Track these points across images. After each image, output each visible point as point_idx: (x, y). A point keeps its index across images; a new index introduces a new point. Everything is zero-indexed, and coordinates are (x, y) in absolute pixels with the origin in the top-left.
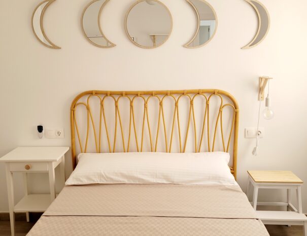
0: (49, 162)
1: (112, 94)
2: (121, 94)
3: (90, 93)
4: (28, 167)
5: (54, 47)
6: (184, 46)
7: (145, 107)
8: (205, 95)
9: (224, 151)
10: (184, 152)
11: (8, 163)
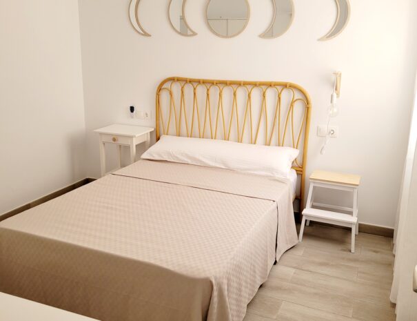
0: (131, 137)
1: (191, 81)
2: (199, 82)
3: (172, 80)
4: (114, 140)
5: (146, 34)
6: (260, 36)
7: (220, 95)
8: (278, 87)
9: (294, 147)
10: (255, 143)
11: (101, 134)
